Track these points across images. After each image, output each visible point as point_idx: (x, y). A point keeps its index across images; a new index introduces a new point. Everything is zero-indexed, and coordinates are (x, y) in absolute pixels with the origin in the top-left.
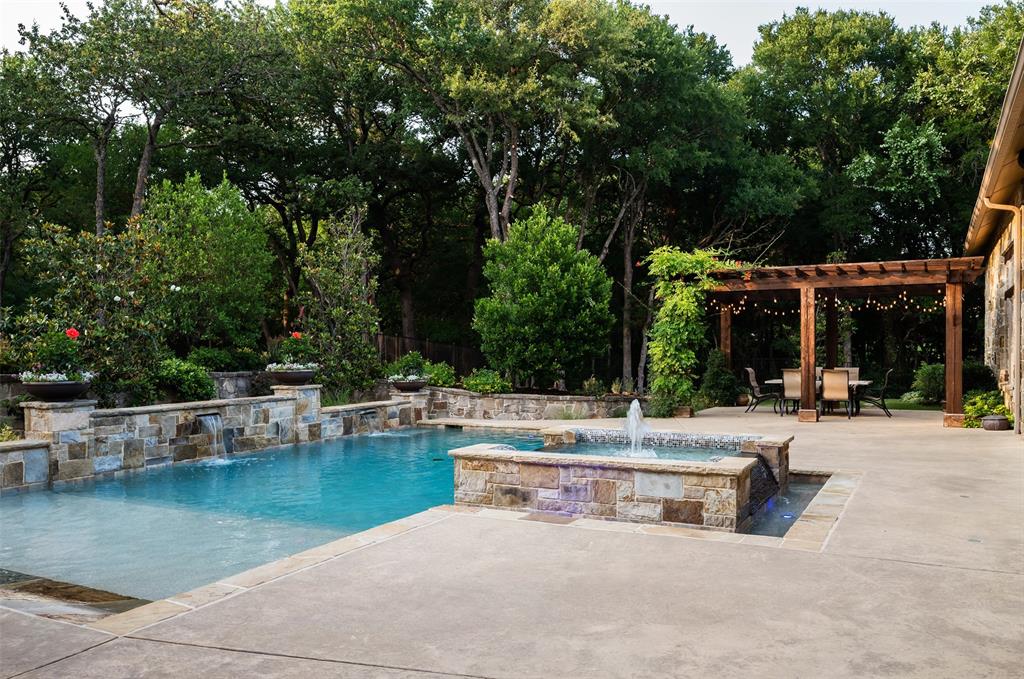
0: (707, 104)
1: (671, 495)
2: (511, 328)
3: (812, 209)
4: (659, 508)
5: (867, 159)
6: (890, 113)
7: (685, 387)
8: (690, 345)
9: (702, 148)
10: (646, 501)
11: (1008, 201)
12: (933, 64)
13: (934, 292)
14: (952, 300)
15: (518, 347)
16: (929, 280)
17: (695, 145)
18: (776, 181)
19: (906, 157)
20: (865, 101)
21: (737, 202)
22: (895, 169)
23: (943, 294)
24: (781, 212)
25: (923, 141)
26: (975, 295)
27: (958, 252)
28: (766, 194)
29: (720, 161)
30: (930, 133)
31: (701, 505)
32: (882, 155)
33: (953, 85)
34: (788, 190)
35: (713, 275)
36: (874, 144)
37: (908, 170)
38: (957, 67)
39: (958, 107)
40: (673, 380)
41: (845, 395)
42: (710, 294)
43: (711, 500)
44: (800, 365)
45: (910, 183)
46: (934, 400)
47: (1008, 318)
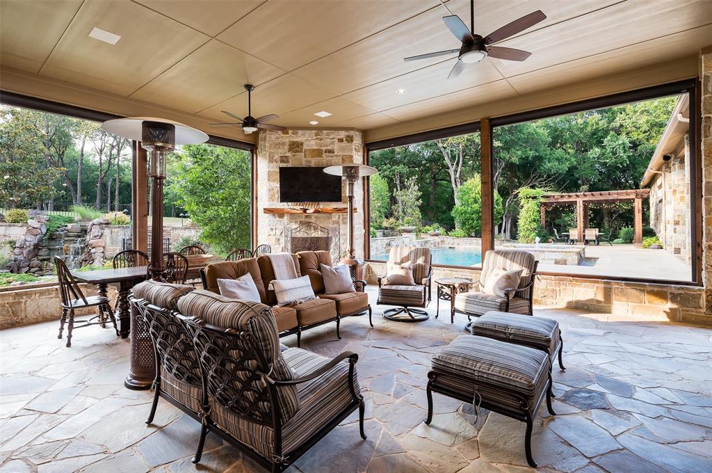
0: (533, 134)
1: (556, 258)
2: (468, 215)
3: (572, 169)
4: (553, 261)
5: (597, 149)
6: (606, 132)
7: (533, 235)
8: (534, 221)
9: (531, 150)
10: (548, 259)
11: (659, 170)
12: (624, 111)
13: (630, 201)
14: (638, 204)
15: (471, 221)
16: (628, 197)
17: (528, 149)
18: (558, 159)
19: (613, 148)
20: (594, 127)
21: (543, 168)
22: (609, 153)
23: (634, 202)
24: (561, 172)
25: (621, 142)
26: (646, 202)
27: (637, 187)
28: (555, 165)
29: (537, 154)
30: (623, 139)
31: (566, 260)
32: (604, 147)
33: (634, 119)
34: (563, 163)
35: (543, 197)
36: (599, 143)
37: (614, 153)
38: (635, 112)
39: (637, 128)
40: (528, 232)
41: (594, 238)
42: (542, 203)
43: (569, 259)
44: (576, 227)
45: (615, 158)
46: (629, 240)
47: (660, 210)
